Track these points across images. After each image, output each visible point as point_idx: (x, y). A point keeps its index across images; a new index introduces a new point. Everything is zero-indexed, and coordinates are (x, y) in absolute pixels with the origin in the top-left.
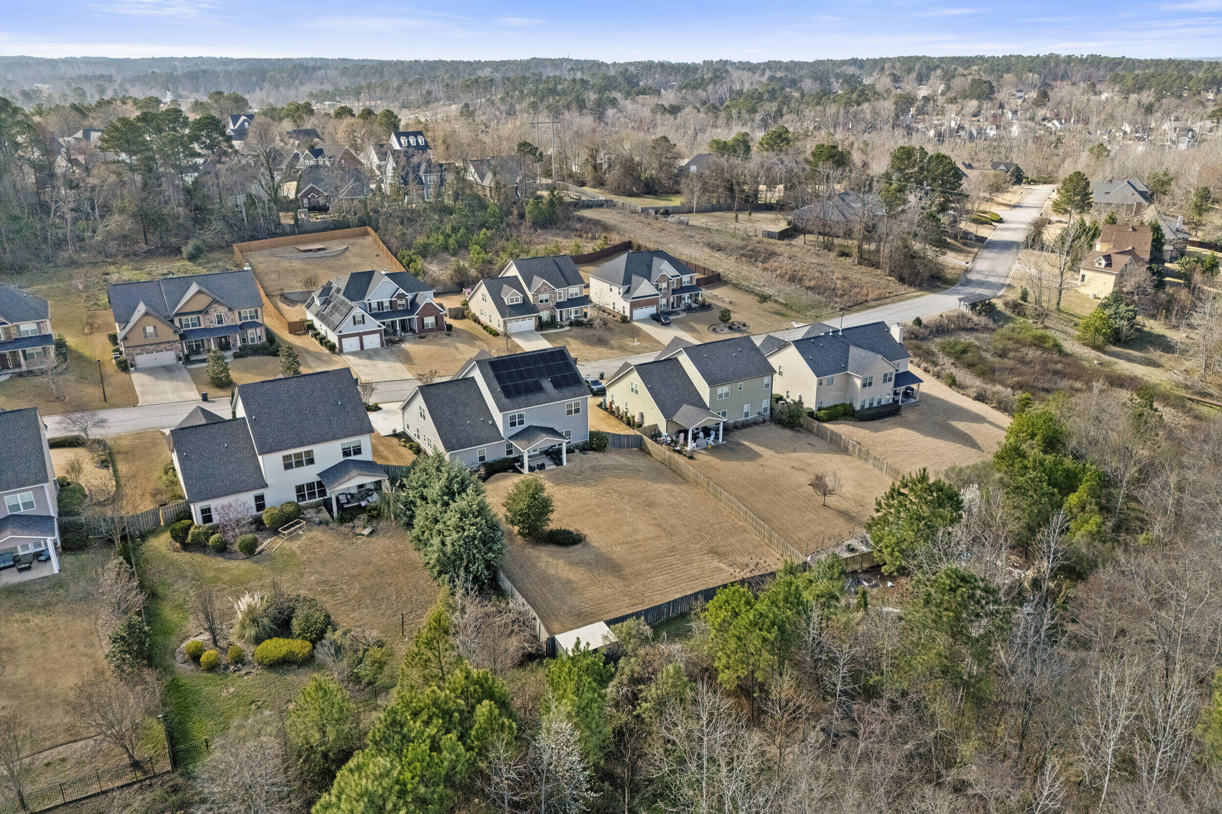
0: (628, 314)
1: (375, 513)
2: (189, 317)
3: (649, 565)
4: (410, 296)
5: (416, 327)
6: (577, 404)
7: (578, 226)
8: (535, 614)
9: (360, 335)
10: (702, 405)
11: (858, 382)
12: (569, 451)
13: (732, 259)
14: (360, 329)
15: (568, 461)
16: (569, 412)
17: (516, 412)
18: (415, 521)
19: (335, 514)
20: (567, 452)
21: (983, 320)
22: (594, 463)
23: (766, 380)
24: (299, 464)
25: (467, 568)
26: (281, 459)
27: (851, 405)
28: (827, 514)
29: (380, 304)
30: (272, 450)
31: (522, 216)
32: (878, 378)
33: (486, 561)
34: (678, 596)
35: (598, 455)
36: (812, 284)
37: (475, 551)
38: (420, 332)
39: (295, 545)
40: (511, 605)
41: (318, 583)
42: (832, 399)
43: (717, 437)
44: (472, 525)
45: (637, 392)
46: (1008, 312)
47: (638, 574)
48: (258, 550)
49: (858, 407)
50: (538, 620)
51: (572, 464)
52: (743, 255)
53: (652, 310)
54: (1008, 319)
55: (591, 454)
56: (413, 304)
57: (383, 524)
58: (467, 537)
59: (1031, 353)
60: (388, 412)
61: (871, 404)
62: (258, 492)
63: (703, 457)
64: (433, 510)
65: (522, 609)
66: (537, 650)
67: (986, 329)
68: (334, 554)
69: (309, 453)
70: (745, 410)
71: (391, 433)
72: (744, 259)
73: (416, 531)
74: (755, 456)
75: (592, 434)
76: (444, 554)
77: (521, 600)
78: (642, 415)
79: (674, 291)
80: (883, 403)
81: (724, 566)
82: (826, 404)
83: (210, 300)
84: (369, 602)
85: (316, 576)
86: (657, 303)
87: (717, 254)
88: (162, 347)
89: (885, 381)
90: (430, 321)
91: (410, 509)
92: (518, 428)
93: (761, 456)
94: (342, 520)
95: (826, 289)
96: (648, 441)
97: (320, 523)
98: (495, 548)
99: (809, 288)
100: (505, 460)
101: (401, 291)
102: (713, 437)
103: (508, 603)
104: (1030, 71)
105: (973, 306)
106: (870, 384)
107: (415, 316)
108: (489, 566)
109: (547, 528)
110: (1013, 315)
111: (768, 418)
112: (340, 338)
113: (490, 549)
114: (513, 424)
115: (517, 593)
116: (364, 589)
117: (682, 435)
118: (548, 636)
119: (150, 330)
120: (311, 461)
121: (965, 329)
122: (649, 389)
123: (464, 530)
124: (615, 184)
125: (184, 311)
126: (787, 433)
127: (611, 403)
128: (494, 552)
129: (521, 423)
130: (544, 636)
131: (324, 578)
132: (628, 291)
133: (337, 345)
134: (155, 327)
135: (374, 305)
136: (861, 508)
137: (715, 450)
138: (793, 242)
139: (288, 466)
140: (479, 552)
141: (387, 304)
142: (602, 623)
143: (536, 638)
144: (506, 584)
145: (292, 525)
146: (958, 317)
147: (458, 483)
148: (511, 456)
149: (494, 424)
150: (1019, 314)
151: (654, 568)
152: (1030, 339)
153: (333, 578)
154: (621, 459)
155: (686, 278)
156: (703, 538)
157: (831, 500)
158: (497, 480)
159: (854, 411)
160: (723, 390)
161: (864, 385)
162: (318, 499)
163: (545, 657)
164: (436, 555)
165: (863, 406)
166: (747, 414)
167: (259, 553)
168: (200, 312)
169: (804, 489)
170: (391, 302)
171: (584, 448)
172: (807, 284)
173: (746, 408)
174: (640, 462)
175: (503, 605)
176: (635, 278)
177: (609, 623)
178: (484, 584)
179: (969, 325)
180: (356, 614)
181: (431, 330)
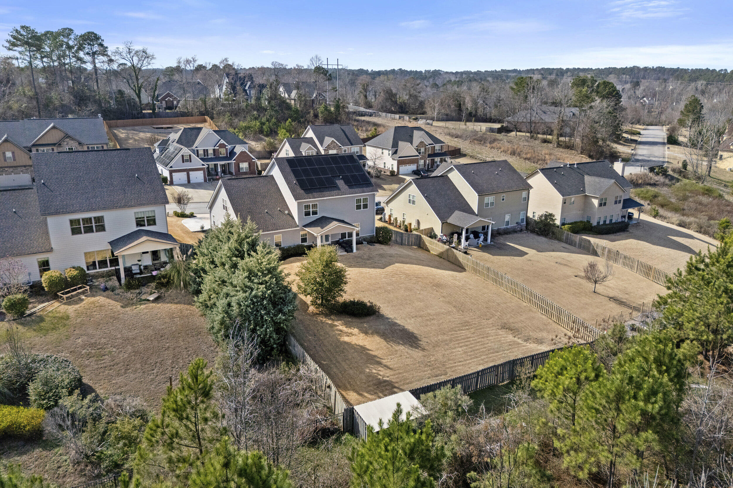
0: (395, 169)
1: (164, 281)
2: (45, 149)
3: (445, 337)
4: (229, 147)
5: (233, 170)
6: (365, 200)
7: (356, 123)
8: (329, 382)
9: (188, 171)
10: (471, 212)
11: (596, 202)
12: (358, 243)
13: (467, 142)
14: (187, 166)
15: (357, 249)
16: (358, 207)
17: (310, 201)
18: (202, 287)
19: (123, 281)
20: (357, 244)
21: (660, 179)
22: (381, 252)
23: (524, 194)
24: (89, 230)
25: (254, 331)
26: (68, 223)
27: (588, 222)
28: (599, 299)
29: (206, 151)
30: (57, 213)
31: (316, 116)
32: (611, 201)
33: (275, 323)
34: (481, 368)
35: (383, 247)
36: (529, 156)
37: (263, 312)
38: (236, 175)
39: (71, 309)
40: (301, 372)
41: (84, 347)
42: (575, 216)
43: (485, 239)
44: (261, 284)
45: (414, 202)
46: (676, 175)
47: (436, 345)
48: (28, 312)
49: (595, 224)
50: (334, 388)
51: (361, 252)
52: (475, 139)
53: (414, 167)
54: (678, 180)
55: (378, 246)
56: (232, 153)
57: (172, 292)
58: (256, 296)
59: (705, 199)
60: (200, 218)
61: (605, 221)
62: (43, 257)
63: (475, 253)
64: (220, 272)
65: (314, 375)
66: (333, 424)
67: (664, 185)
68: (111, 317)
69: (99, 219)
70: (506, 219)
71: (200, 230)
72: (476, 142)
73: (203, 297)
74: (522, 254)
75: (378, 229)
76: (230, 317)
77: (313, 365)
78: (418, 223)
79: (429, 156)
80: (613, 221)
81: (520, 341)
82: (568, 221)
83: (63, 135)
84: (138, 366)
85: (85, 338)
86: (417, 163)
87: (456, 139)
88: (19, 169)
89: (616, 203)
90: (244, 166)
91: (199, 277)
92: (312, 218)
93: (527, 254)
94: (129, 287)
95: (539, 160)
96: (426, 238)
97: (106, 289)
98: (286, 310)
99: (525, 159)
100: (298, 246)
101: (222, 141)
102: (482, 237)
103: (298, 370)
104: (624, 74)
105: (652, 169)
106: (605, 204)
107: (232, 161)
108: (278, 330)
109: (340, 300)
110: (679, 178)
111: (524, 228)
112: (171, 172)
113: (281, 311)
114: (307, 214)
115: (309, 359)
116: (136, 353)
117: (455, 236)
118: (345, 406)
119: (9, 154)
120: (101, 228)
121: (651, 185)
122: (426, 197)
123: (252, 290)
124: (380, 106)
125: (41, 142)
126: (543, 239)
127: (390, 216)
128: (284, 314)
129: (315, 213)
130: (340, 408)
131: (93, 341)
132: (395, 152)
133: (169, 179)
134: (13, 153)
135: (201, 152)
136: (627, 296)
137: (485, 248)
138: (509, 135)
139: (75, 231)
140: (268, 313)
141: (211, 152)
142: (408, 393)
143: (331, 410)
144: (297, 349)
145: (75, 290)
146: (644, 175)
147: (248, 243)
148: (305, 244)
149: (290, 215)
150: (684, 177)
151: (451, 340)
152: (701, 191)
153: (103, 340)
154: (404, 251)
155: (437, 147)
156: (493, 315)
157: (599, 288)
158: (291, 262)
159: (592, 227)
160: (489, 199)
161: (600, 205)
162: (109, 269)
163: (343, 433)
164: (220, 317)
165: (598, 223)
166: (508, 223)
167: (30, 315)
168: (54, 144)
169: (572, 279)
170: (214, 150)
171: (371, 241)
172: (525, 156)
173: (507, 218)
174: (421, 254)
175: (293, 371)
176: (400, 143)
177: (416, 393)
178: (272, 349)
179: (652, 182)
180: (120, 380)
181: (245, 173)
